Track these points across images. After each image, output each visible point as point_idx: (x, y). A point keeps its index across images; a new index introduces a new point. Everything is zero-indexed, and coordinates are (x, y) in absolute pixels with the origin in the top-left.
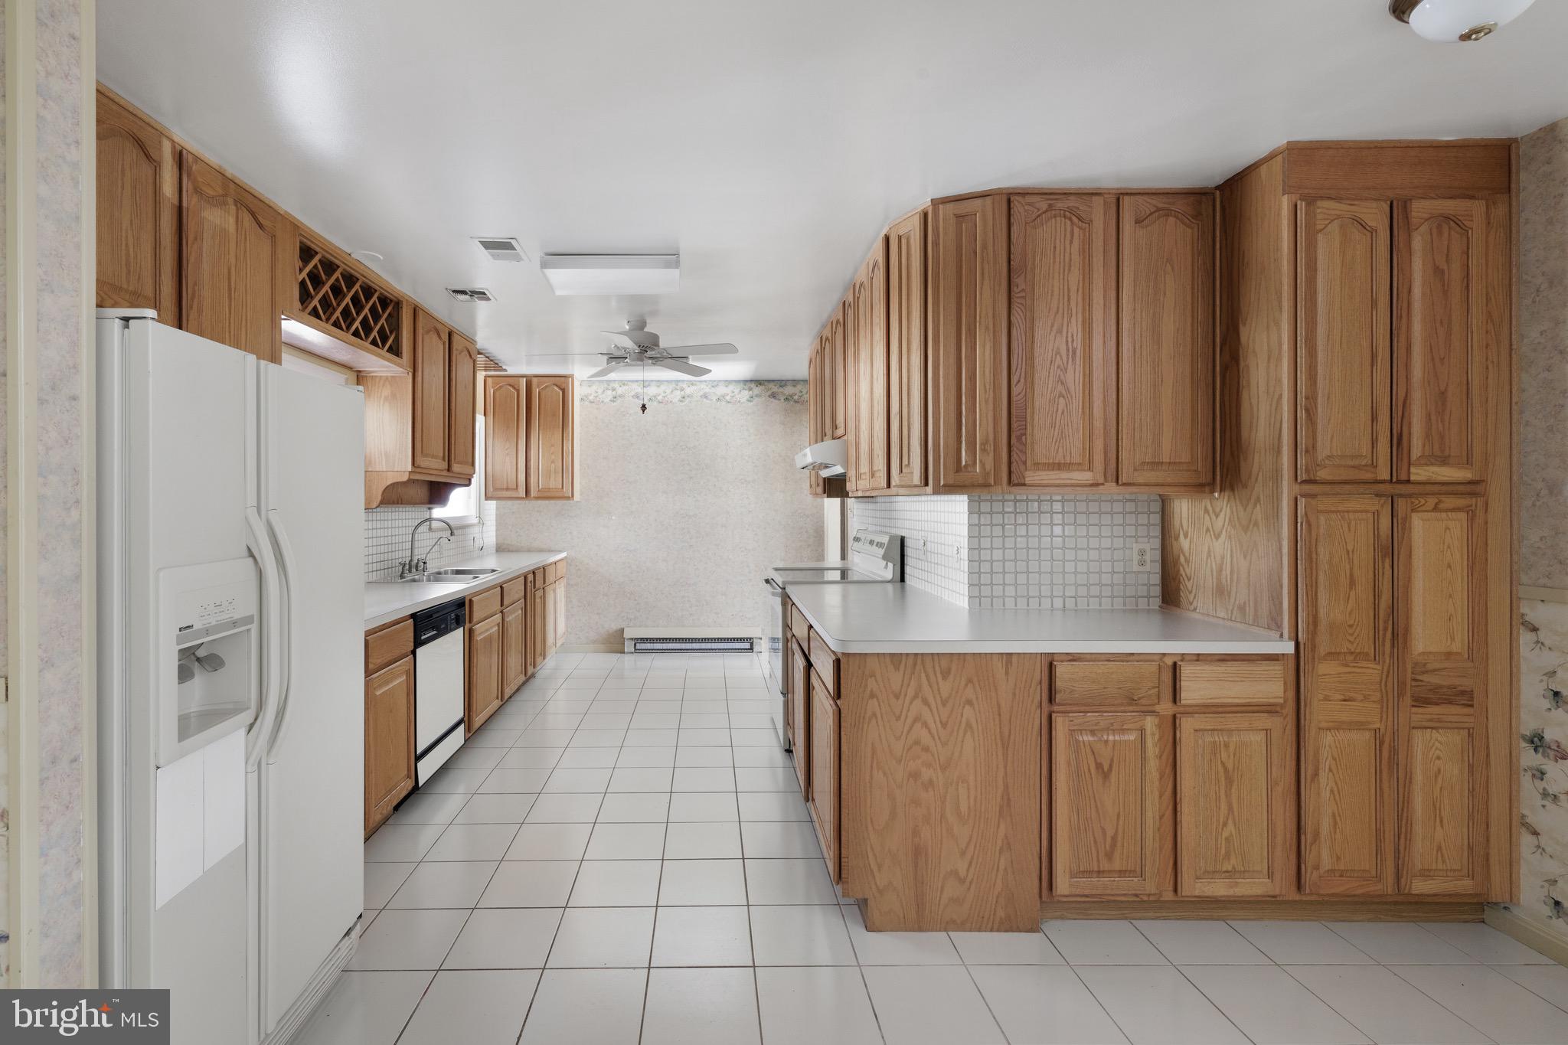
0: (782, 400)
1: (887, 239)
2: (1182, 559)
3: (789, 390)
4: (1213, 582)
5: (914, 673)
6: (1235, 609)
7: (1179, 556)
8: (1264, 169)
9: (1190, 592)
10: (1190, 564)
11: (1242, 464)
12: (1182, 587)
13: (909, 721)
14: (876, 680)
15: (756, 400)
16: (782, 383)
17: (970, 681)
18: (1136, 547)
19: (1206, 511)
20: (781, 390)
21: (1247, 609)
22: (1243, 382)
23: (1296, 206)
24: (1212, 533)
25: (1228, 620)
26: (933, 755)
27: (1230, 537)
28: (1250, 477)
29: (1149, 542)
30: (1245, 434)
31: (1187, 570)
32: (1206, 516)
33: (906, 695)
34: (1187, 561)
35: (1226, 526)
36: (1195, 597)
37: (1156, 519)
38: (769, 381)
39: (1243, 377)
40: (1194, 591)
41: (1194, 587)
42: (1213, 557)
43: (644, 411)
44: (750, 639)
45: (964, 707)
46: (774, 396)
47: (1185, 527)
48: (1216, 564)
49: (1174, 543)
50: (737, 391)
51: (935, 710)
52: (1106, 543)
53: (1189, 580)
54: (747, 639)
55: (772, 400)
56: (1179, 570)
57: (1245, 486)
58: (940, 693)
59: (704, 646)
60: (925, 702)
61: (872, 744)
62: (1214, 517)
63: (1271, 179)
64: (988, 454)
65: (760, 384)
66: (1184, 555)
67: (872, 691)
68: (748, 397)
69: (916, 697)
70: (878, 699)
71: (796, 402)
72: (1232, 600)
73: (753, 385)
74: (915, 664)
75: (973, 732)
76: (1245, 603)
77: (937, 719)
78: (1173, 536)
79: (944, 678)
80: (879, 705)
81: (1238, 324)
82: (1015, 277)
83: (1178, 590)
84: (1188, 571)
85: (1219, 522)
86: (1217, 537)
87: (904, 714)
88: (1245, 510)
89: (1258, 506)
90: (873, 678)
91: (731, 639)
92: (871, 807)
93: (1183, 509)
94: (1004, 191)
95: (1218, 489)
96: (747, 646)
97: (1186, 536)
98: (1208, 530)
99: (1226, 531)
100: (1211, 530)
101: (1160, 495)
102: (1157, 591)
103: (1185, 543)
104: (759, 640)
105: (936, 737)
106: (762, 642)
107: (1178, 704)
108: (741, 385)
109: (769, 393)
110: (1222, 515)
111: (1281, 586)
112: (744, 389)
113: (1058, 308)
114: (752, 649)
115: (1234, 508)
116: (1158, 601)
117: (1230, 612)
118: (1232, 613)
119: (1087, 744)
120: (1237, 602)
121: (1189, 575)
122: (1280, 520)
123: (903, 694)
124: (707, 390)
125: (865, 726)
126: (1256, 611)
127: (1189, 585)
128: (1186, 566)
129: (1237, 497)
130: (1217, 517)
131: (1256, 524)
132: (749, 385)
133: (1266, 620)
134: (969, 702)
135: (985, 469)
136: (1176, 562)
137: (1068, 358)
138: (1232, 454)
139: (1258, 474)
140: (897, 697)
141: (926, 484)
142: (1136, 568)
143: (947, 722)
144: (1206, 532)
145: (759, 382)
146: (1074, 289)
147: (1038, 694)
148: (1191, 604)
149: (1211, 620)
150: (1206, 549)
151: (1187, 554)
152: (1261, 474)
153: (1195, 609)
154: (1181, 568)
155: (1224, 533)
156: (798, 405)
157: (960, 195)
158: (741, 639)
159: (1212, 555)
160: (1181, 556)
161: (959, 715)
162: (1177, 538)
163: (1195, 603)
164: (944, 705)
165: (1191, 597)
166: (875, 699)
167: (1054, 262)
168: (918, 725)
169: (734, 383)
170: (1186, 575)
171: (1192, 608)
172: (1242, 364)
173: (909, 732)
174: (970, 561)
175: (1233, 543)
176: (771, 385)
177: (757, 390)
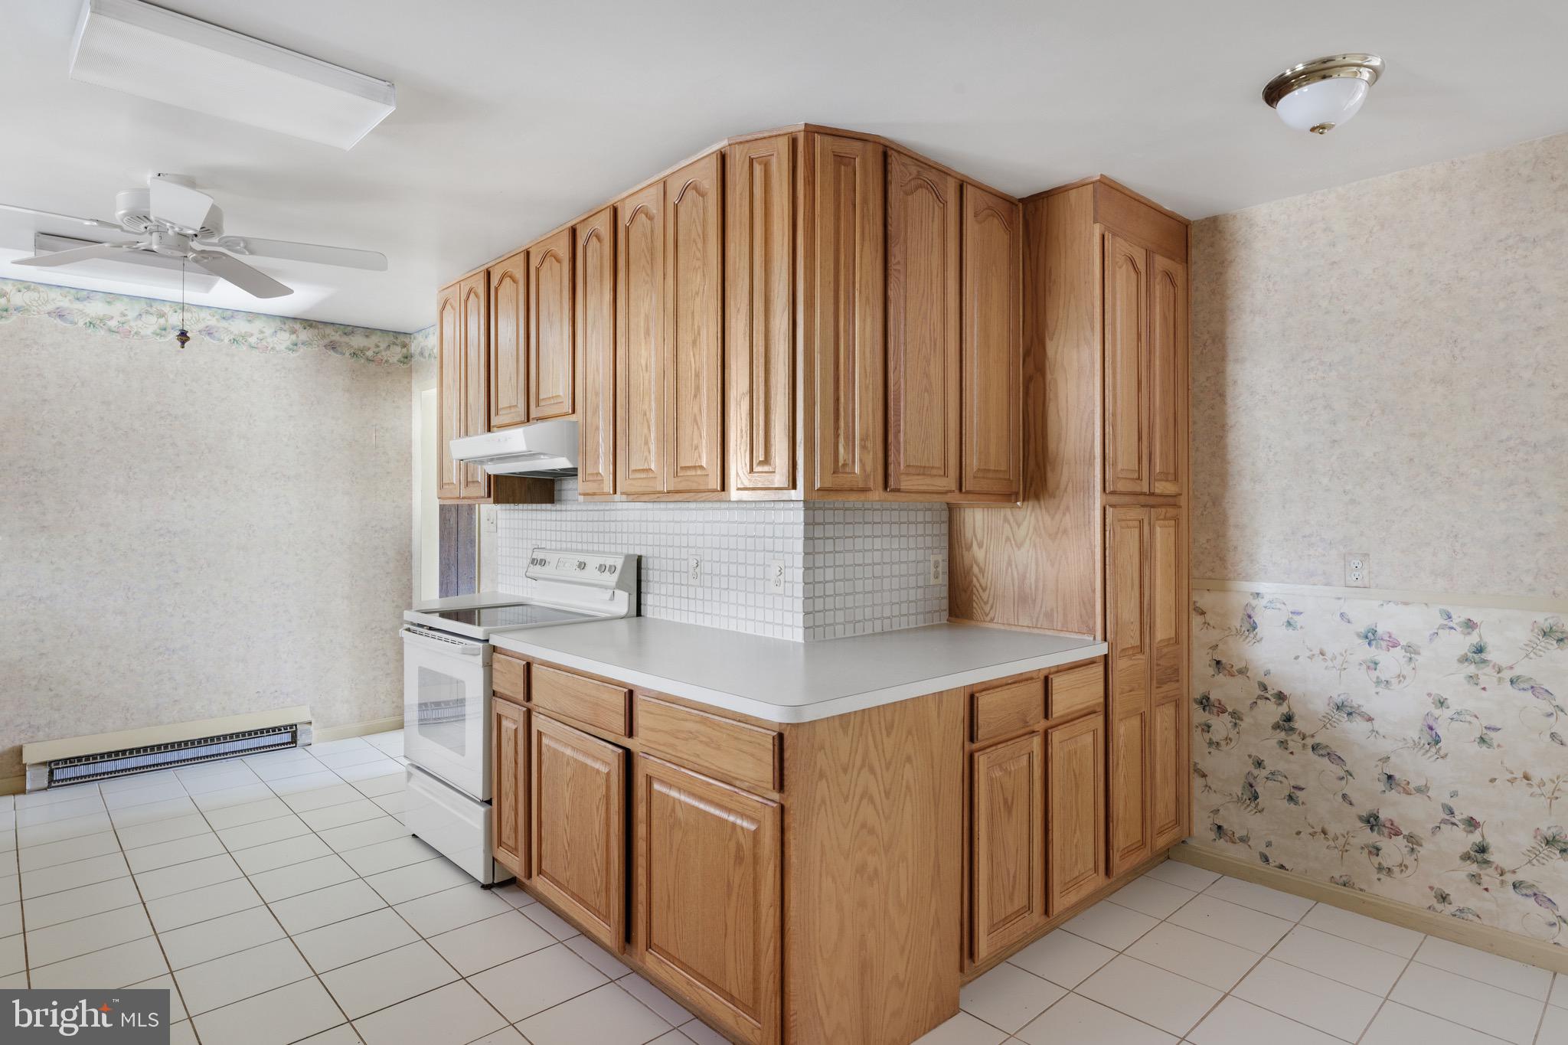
0: (347, 354)
1: (723, 158)
2: (976, 569)
3: (358, 341)
4: (1014, 592)
5: (861, 735)
6: (1042, 616)
7: (972, 567)
8: (1073, 194)
9: (986, 603)
10: (986, 575)
11: (1049, 474)
12: (975, 598)
13: (857, 798)
14: (825, 754)
15: (302, 349)
16: (349, 330)
17: (909, 732)
18: (932, 558)
19: (1006, 520)
20: (345, 339)
21: (1055, 615)
22: (1050, 395)
23: (1103, 236)
24: (1013, 542)
25: (1033, 627)
26: (878, 837)
27: (1035, 546)
28: (1058, 487)
29: (940, 553)
30: (1052, 445)
31: (981, 580)
32: (1006, 525)
33: (853, 766)
34: (982, 571)
35: (1030, 535)
36: (992, 607)
37: (945, 528)
38: (325, 323)
39: (1051, 390)
40: (990, 602)
41: (991, 596)
42: (1014, 566)
43: (183, 343)
44: (291, 726)
45: (904, 766)
46: (333, 346)
47: (979, 536)
48: (1018, 574)
49: (965, 553)
50: (269, 331)
51: (880, 779)
52: (912, 555)
53: (984, 590)
54: (285, 727)
55: (332, 353)
56: (972, 581)
57: (1053, 496)
58: (884, 756)
59: (203, 751)
60: (872, 771)
61: (821, 842)
62: (1014, 525)
63: (1081, 205)
64: (869, 452)
65: (311, 326)
66: (978, 566)
67: (821, 770)
68: (288, 343)
69: (863, 766)
70: (827, 780)
71: (368, 360)
72: (1037, 609)
73: (297, 326)
74: (862, 723)
75: (911, 796)
76: (1052, 610)
77: (882, 788)
78: (963, 546)
79: (888, 734)
80: (828, 787)
81: (1045, 337)
82: (893, 245)
83: (970, 601)
84: (983, 582)
85: (1022, 532)
86: (1019, 546)
87: (851, 792)
88: (1053, 519)
89: (1068, 514)
90: (822, 751)
91: (256, 732)
92: (820, 930)
93: (977, 520)
94: (882, 141)
95: (1021, 499)
96: (287, 738)
97: (980, 546)
98: (1008, 539)
99: (1030, 539)
100: (1012, 539)
101: (948, 504)
102: (945, 603)
103: (979, 553)
104: (308, 726)
105: (881, 812)
106: (312, 728)
107: (1050, 719)
108: (278, 323)
109: (326, 341)
110: (1026, 523)
111: (1094, 591)
112: (281, 329)
113: (924, 290)
114: (294, 741)
115: (1040, 518)
116: (946, 615)
117: (1034, 620)
118: (1037, 621)
119: (998, 779)
120: (1043, 609)
121: (984, 585)
122: (1092, 528)
123: (851, 765)
124: (212, 322)
125: (814, 820)
126: (1065, 615)
127: (985, 596)
128: (980, 576)
129: (1043, 507)
130: (1019, 527)
131: (1065, 531)
132: (290, 324)
133: (1076, 625)
134: (909, 759)
135: (865, 471)
136: (968, 572)
137: (931, 350)
138: (1037, 464)
139: (1067, 485)
140: (845, 771)
141: (794, 487)
142: (932, 581)
143: (891, 789)
144: (1006, 541)
145: (308, 323)
146: (935, 273)
147: (959, 732)
148: (987, 615)
149: (1014, 629)
150: (1006, 558)
151: (982, 565)
152: (1070, 485)
153: (992, 620)
154: (975, 579)
155: (1028, 541)
156: (372, 366)
157: (837, 130)
158: (274, 729)
159: (1013, 563)
160: (975, 566)
161: (900, 778)
162: (969, 548)
163: (991, 615)
164: (887, 769)
165: (987, 608)
166: (824, 781)
167: (921, 238)
168: (865, 801)
169: (264, 318)
170: (981, 585)
171: (988, 618)
172: (1049, 377)
173: (856, 813)
174: (805, 583)
175: (1039, 551)
176: (329, 330)
177: (304, 335)
